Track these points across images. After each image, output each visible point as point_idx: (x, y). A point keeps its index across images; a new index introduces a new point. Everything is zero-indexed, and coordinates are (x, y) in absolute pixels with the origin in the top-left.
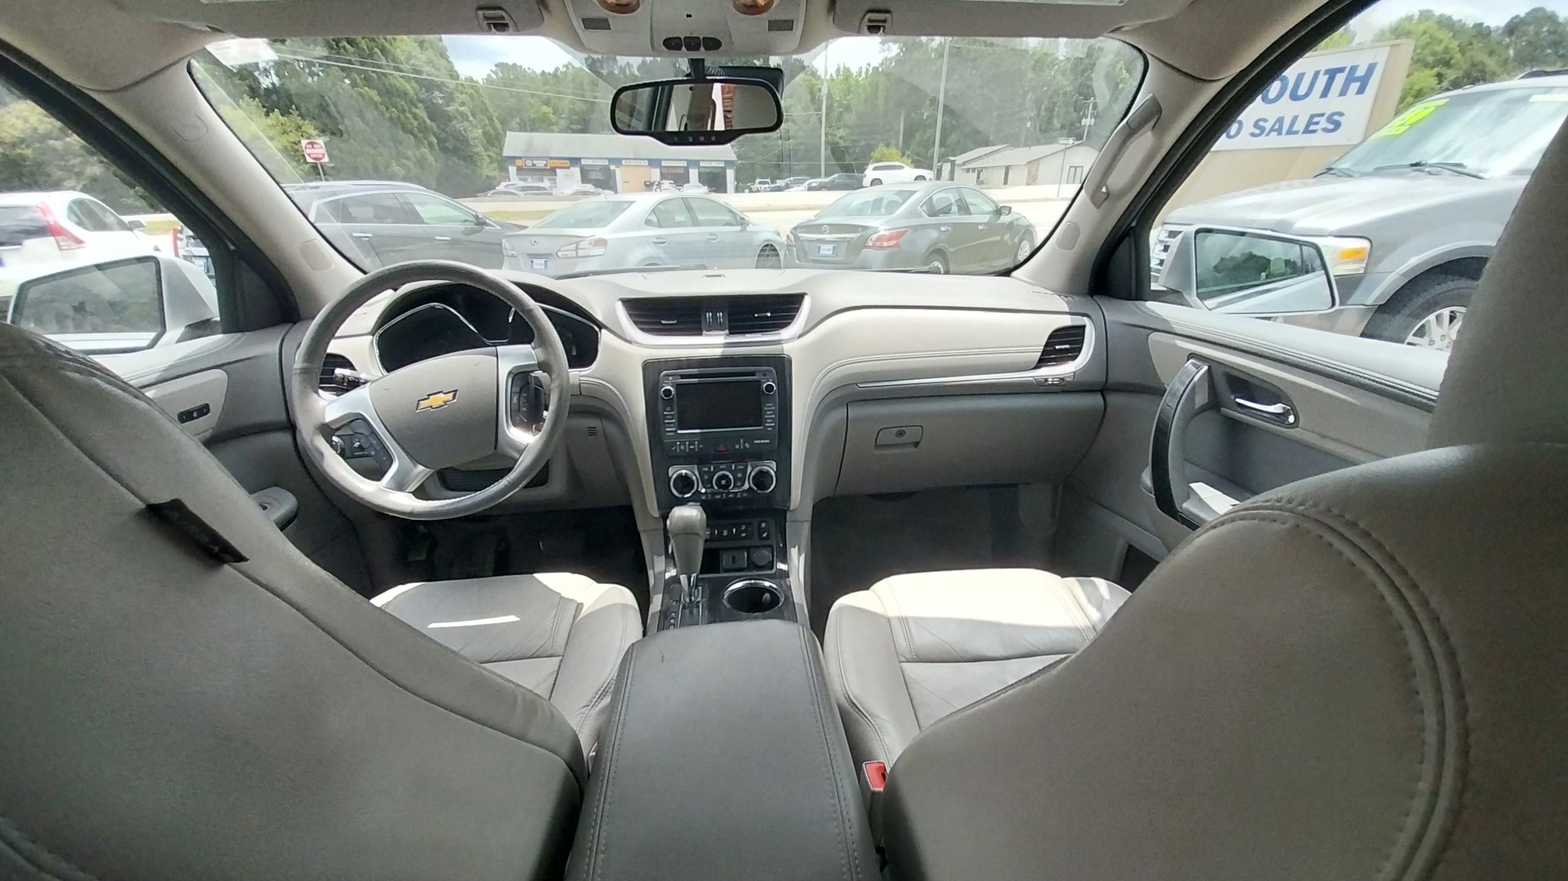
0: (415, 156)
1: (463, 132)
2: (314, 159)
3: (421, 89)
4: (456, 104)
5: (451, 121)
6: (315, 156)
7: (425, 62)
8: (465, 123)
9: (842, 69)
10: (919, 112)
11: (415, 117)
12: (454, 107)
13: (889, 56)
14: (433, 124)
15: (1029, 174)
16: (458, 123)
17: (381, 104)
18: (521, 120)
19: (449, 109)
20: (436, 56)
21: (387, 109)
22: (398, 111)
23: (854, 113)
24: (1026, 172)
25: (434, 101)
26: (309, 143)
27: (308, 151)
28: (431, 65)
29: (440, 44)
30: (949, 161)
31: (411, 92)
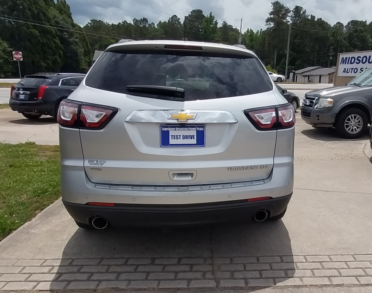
0: (52, 58)
1: (75, 50)
2: (17, 59)
3: (58, 31)
4: (74, 38)
5: (70, 45)
6: (17, 58)
7: (61, 20)
8: (77, 46)
9: (249, 30)
10: (283, 51)
11: (54, 42)
12: (73, 39)
13: (270, 27)
14: (62, 46)
15: (329, 79)
16: (74, 46)
17: (40, 36)
18: (100, 45)
19: (70, 40)
20: (67, 17)
21: (42, 39)
22: (47, 40)
23: (255, 49)
24: (328, 78)
25: (64, 36)
26: (15, 53)
27: (15, 56)
28: (64, 21)
29: (69, 12)
30: (292, 72)
31: (54, 32)
